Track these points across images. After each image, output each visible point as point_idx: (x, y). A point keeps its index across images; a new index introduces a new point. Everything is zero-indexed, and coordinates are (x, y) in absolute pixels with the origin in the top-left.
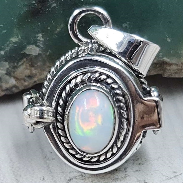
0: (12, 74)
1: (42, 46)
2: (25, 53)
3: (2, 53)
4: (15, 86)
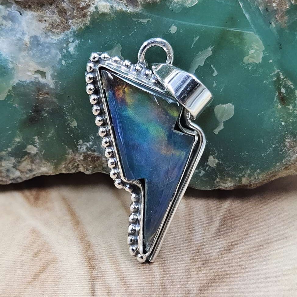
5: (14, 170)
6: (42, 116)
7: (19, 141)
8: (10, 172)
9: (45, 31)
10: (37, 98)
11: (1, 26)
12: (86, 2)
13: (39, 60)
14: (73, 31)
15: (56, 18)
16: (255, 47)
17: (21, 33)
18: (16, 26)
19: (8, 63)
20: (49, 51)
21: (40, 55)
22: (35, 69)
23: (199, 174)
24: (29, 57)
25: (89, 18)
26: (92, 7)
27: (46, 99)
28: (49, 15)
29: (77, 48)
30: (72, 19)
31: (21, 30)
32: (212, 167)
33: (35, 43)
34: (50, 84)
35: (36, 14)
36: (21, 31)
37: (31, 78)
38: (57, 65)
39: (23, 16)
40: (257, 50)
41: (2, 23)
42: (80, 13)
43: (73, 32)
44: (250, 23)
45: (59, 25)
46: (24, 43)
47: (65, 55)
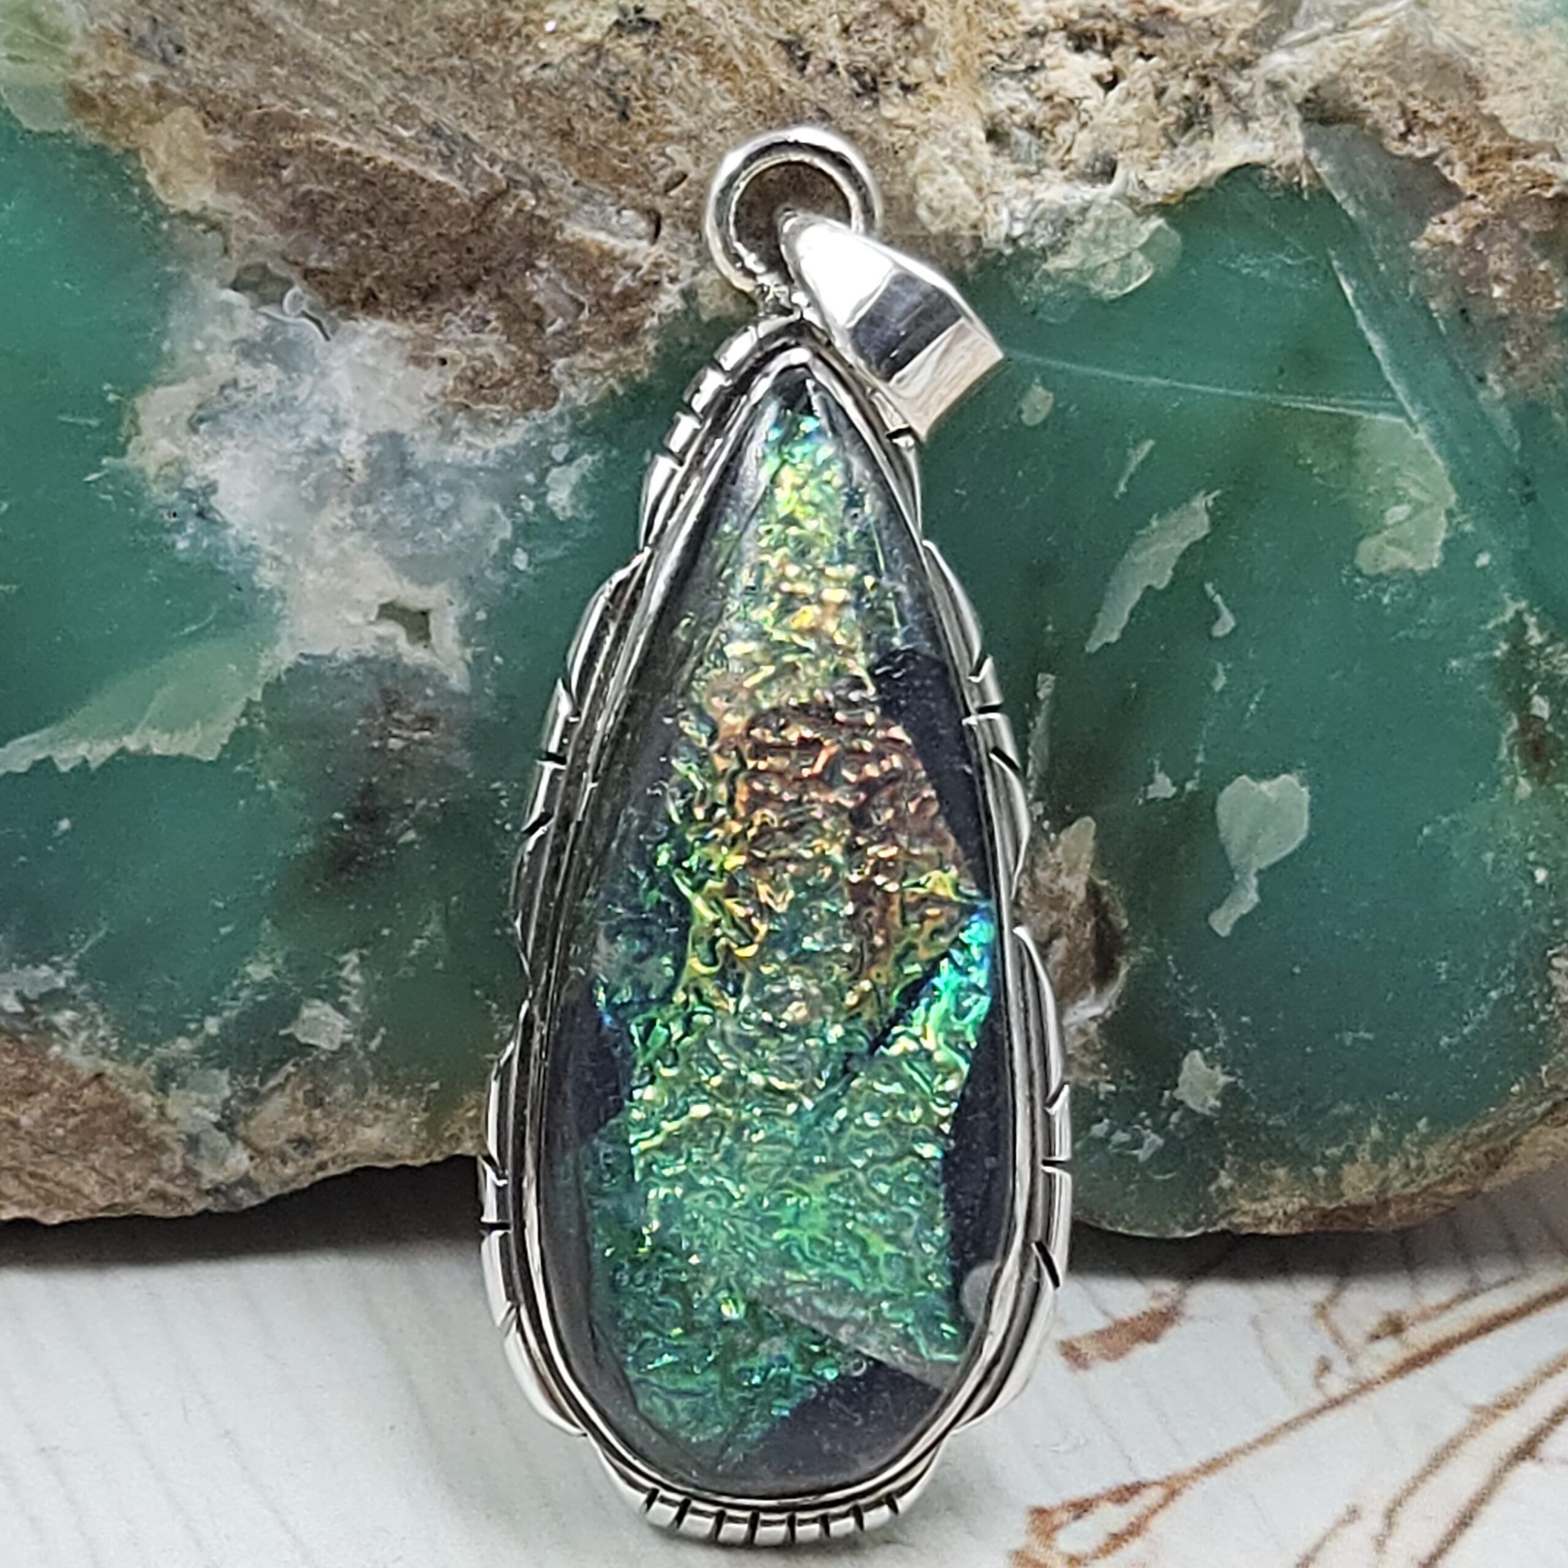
0: (240, 1128)
1: (356, 1009)
2: (290, 1037)
3: (212, 1026)
4: (246, 1181)
5: (221, 1139)
6: (391, 842)
7: (264, 981)
8: (203, 1151)
9: (443, 408)
10: (376, 744)
11: (227, 392)
12: (639, 268)
13: (409, 549)
14: (572, 410)
15: (491, 349)
16: (1414, 492)
17: (326, 419)
18: (302, 392)
19: (259, 561)
20: (456, 507)
21: (412, 522)
22: (380, 594)
24: (361, 533)
25: (651, 344)
26: (667, 292)
27: (420, 750)
28: (459, 337)
29: (587, 487)
30: (567, 355)
31: (325, 405)
32: (1197, 1110)
33: (390, 465)
34: (448, 671)
35: (398, 329)
36: (324, 411)
37: (359, 643)
38: (488, 573)
39: (336, 341)
40: (1419, 507)
41: (233, 375)
42: (609, 322)
43: (572, 416)
44: (1389, 377)
45: (506, 383)
46: (339, 464)
47: (528, 524)
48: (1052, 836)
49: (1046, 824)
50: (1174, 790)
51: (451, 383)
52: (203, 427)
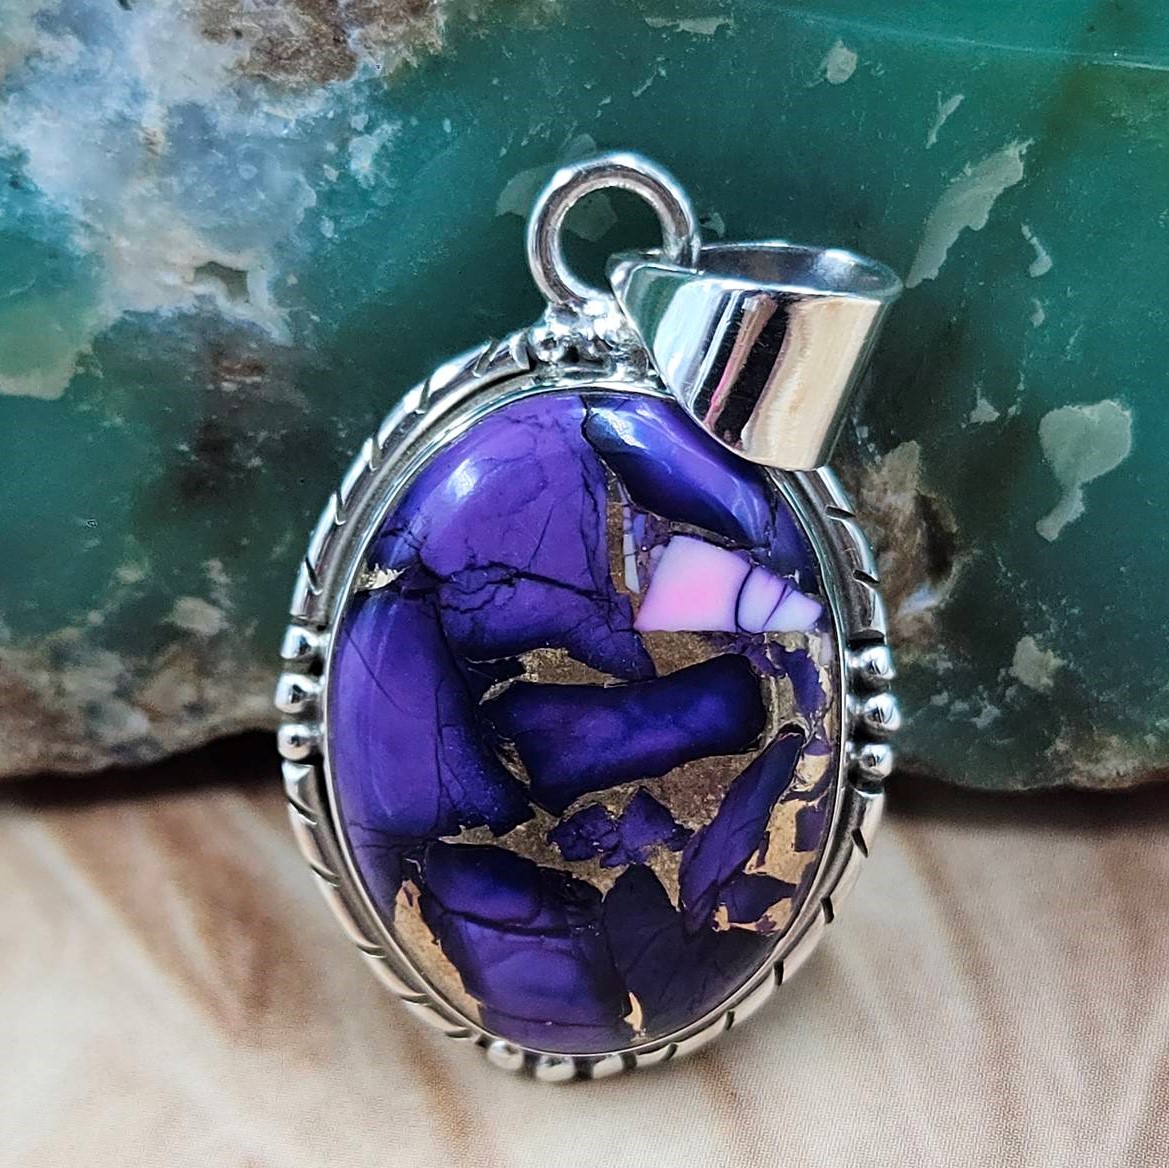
5: (119, 706)
6: (239, 468)
7: (137, 582)
8: (106, 716)
9: (239, 81)
10: (211, 387)
11: (34, 62)
13: (214, 219)
14: (370, 80)
15: (287, 20)
17: (127, 91)
18: (104, 62)
19: (71, 228)
20: (259, 176)
21: (217, 192)
22: (194, 258)
23: (975, 720)
24: (167, 204)
25: (441, 19)
27: (255, 391)
28: (253, 8)
29: (388, 156)
30: (363, 27)
31: (126, 77)
32: (1032, 686)
33: (192, 137)
34: (269, 326)
36: (127, 84)
37: (179, 301)
38: (296, 241)
39: (134, 12)
41: (36, 46)
43: (370, 86)
45: (304, 55)
46: (141, 135)
47: (333, 192)
48: (878, 458)
49: (871, 447)
50: (997, 414)
51: (248, 55)
52: (11, 98)
